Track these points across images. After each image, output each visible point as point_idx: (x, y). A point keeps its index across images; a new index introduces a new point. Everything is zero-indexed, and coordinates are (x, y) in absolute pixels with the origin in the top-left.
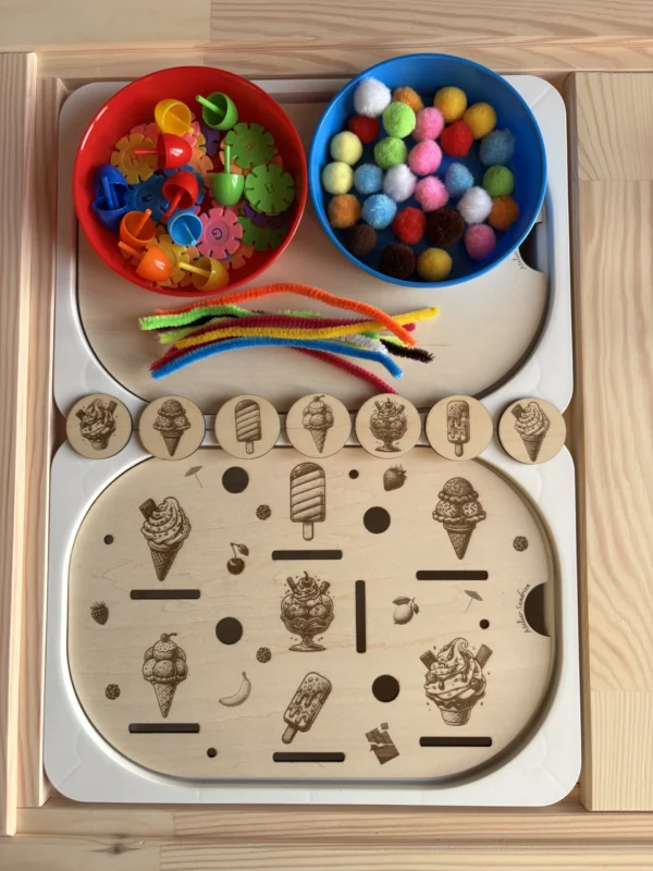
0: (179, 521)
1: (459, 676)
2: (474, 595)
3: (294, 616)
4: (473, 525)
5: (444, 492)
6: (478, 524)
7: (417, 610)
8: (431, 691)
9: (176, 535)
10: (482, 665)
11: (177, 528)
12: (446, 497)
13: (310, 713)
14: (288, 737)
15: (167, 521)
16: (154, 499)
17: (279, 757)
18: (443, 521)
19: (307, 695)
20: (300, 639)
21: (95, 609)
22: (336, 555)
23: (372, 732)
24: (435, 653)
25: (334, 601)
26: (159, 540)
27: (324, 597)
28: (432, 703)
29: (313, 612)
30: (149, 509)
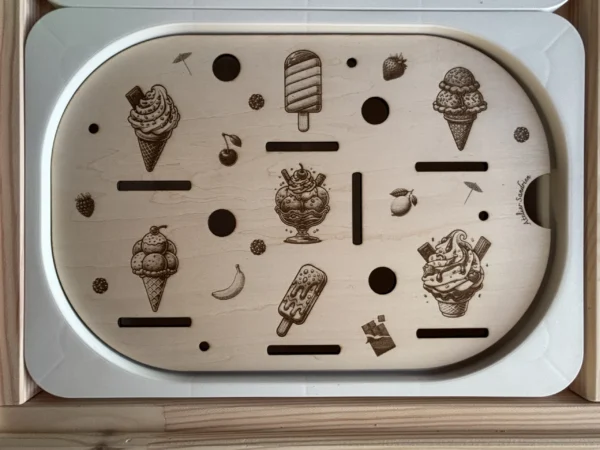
0: (168, 109)
1: (457, 268)
2: (474, 187)
3: (289, 209)
4: (474, 116)
5: (445, 82)
6: (479, 115)
7: (415, 202)
8: (429, 283)
9: (165, 124)
10: (480, 258)
11: (165, 117)
12: (447, 87)
13: (305, 305)
14: (282, 330)
15: (155, 110)
16: (142, 86)
17: (273, 350)
18: (444, 112)
19: (301, 288)
20: (295, 231)
21: (79, 201)
22: (333, 146)
23: (368, 324)
24: (433, 245)
25: (330, 193)
26: (147, 130)
27: (320, 189)
28: (430, 295)
29: (308, 204)
30: (136, 97)
